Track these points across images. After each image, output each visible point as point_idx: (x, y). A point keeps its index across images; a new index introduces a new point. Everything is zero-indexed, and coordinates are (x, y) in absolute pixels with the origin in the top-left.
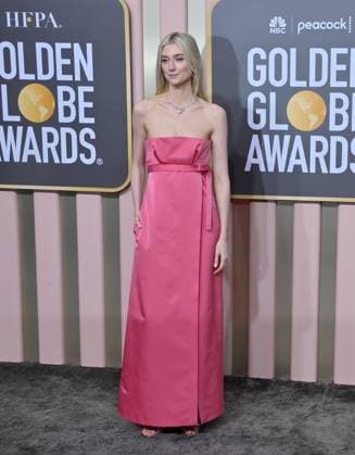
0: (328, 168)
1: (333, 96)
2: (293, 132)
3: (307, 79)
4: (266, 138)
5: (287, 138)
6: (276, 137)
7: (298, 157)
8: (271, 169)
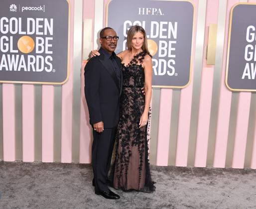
0: (36, 69)
1: (37, 39)
2: (20, 53)
3: (26, 31)
4: (9, 56)
5: (18, 56)
6: (13, 56)
7: (22, 64)
8: (11, 69)
